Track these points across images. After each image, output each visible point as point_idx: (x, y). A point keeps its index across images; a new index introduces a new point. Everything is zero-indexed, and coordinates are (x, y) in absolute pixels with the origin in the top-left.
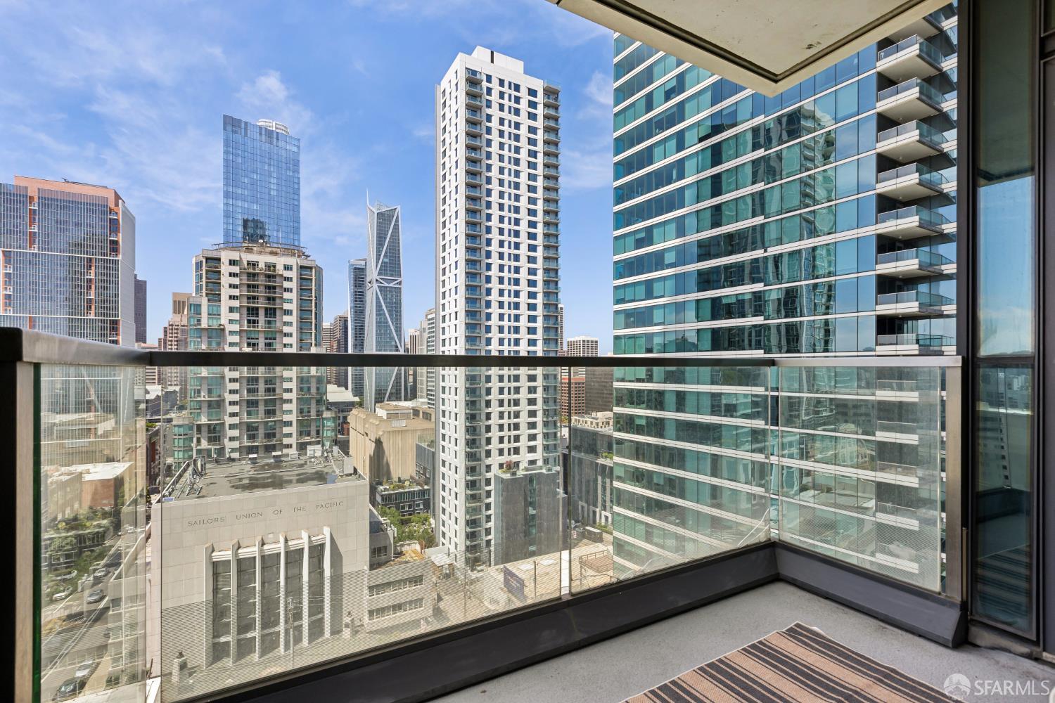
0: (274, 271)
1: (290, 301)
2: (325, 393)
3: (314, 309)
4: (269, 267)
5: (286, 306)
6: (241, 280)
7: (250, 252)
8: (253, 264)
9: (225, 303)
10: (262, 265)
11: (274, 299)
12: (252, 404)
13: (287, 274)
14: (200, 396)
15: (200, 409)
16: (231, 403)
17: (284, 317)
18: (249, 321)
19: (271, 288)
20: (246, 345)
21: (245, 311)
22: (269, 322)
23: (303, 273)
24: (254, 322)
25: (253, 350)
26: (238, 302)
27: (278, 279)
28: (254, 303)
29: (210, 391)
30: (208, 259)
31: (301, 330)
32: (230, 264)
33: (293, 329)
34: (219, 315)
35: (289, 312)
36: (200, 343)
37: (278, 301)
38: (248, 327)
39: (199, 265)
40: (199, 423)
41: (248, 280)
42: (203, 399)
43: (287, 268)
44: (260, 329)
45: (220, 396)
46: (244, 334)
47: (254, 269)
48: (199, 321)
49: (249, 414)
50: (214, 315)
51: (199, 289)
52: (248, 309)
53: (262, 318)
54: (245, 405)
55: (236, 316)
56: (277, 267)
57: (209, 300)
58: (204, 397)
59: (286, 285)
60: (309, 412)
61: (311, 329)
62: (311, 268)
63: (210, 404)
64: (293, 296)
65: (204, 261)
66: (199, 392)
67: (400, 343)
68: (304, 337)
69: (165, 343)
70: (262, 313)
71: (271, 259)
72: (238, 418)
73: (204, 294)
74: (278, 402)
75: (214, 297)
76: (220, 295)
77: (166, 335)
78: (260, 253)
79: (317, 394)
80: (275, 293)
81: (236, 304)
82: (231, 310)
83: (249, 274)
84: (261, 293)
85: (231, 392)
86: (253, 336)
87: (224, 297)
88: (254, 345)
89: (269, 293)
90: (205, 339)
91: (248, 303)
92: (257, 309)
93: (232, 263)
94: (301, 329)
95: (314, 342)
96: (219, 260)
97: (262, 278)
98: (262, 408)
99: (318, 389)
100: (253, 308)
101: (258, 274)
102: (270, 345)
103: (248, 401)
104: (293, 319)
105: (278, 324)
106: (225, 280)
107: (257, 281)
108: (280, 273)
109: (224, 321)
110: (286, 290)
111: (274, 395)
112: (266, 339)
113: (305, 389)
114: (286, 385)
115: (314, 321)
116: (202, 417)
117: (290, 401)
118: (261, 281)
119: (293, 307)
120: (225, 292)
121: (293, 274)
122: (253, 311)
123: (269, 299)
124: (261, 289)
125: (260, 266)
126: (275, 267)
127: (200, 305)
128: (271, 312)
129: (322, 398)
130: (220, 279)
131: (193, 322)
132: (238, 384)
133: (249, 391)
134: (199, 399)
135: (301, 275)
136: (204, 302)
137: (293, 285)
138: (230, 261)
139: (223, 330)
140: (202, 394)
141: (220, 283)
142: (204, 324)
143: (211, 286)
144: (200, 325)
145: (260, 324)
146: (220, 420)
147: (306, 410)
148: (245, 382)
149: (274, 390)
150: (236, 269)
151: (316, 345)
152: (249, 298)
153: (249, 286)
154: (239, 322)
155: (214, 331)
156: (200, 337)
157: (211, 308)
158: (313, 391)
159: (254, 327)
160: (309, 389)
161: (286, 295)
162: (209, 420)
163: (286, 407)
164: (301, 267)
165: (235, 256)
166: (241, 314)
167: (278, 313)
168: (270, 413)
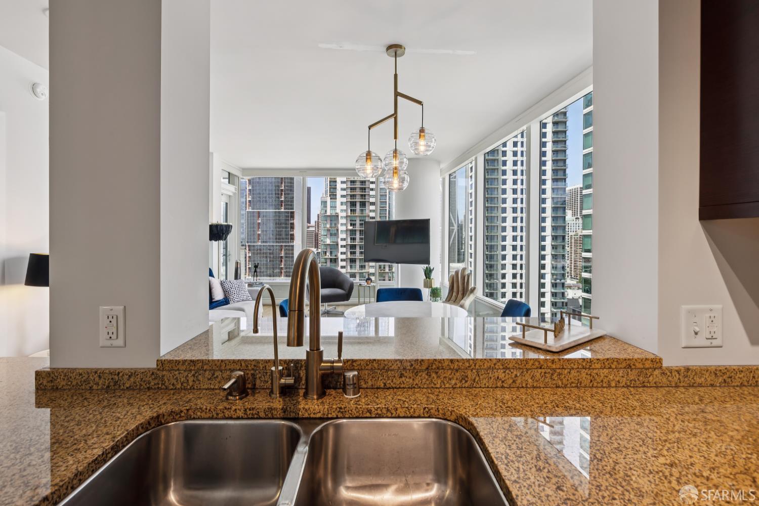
1: (373, 196)
5: (372, 200)
6: (347, 185)
9: (339, 200)
11: (365, 195)
12: (353, 261)
15: (326, 263)
16: (342, 260)
17: (370, 206)
18: (351, 210)
19: (363, 189)
20: (349, 225)
21: (349, 204)
22: (362, 210)
24: (354, 210)
25: (353, 228)
27: (367, 183)
28: (354, 199)
29: (331, 253)
33: (375, 215)
34: (336, 207)
35: (373, 204)
36: (326, 224)
37: (367, 197)
38: (351, 214)
41: (351, 185)
44: (357, 214)
45: (336, 256)
46: (349, 219)
48: (326, 211)
49: (351, 267)
50: (333, 207)
51: (326, 192)
52: (351, 202)
53: (358, 207)
54: (349, 261)
55: (344, 207)
57: (331, 199)
58: (328, 256)
59: (371, 186)
60: (384, 268)
61: (386, 214)
63: (331, 260)
66: (326, 254)
69: (318, 224)
70: (358, 205)
72: (345, 269)
73: (328, 196)
75: (333, 196)
76: (336, 195)
77: (318, 219)
80: (365, 192)
81: (344, 200)
82: (342, 203)
83: (351, 182)
84: (358, 192)
85: (342, 253)
86: (353, 219)
87: (338, 196)
88: (354, 225)
89: (362, 192)
90: (329, 222)
91: (351, 199)
92: (356, 202)
93: (343, 182)
94: (380, 214)
97: (358, 183)
98: (358, 263)
100: (353, 202)
101: (356, 181)
102: (362, 224)
103: (350, 259)
105: (367, 211)
106: (339, 186)
107: (356, 185)
109: (338, 211)
110: (371, 190)
112: (360, 221)
118: (358, 185)
120: (339, 193)
122: (353, 204)
123: (362, 195)
124: (358, 190)
127: (326, 202)
128: (363, 204)
130: (336, 186)
131: (323, 212)
132: (345, 249)
133: (351, 253)
134: (326, 257)
136: (328, 199)
139: (338, 216)
141: (336, 188)
142: (328, 213)
143: (332, 190)
144: (326, 213)
145: (357, 212)
147: (382, 267)
148: (349, 247)
150: (344, 179)
152: (351, 196)
153: (351, 189)
154: (346, 211)
155: (333, 217)
156: (326, 221)
157: (332, 203)
159: (354, 214)
161: (371, 193)
166: (347, 206)
167: (367, 204)
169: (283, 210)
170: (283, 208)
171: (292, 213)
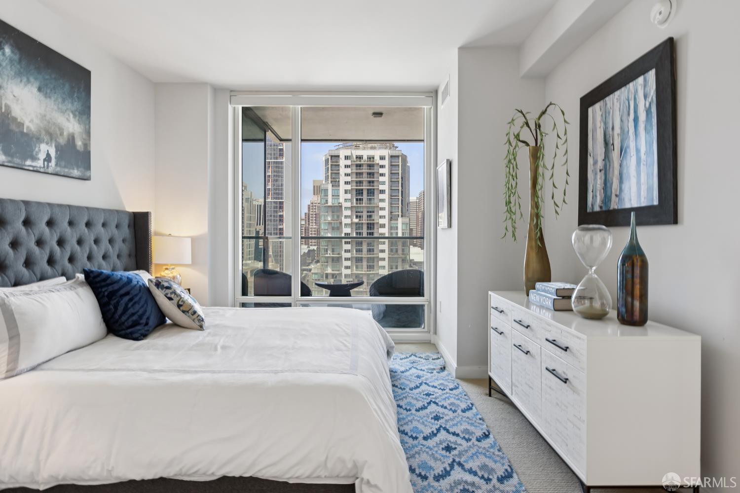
0: (374, 161)
1: (383, 183)
2: (409, 254)
3: (400, 188)
4: (370, 158)
5: (381, 187)
6: (352, 170)
7: (358, 149)
8: (360, 158)
9: (343, 187)
10: (365, 158)
11: (373, 182)
12: (359, 260)
13: (382, 163)
14: (327, 254)
15: (327, 262)
16: (346, 259)
17: (380, 195)
18: (357, 200)
19: (371, 174)
20: (355, 217)
21: (354, 192)
22: (370, 200)
23: (393, 160)
24: (360, 199)
25: (360, 220)
26: (350, 186)
27: (376, 167)
28: (360, 186)
29: (333, 251)
30: (332, 156)
32: (345, 159)
33: (386, 205)
34: (339, 196)
35: (382, 192)
36: (327, 216)
37: (375, 184)
38: (357, 204)
39: (327, 161)
40: (327, 272)
41: (357, 169)
42: (329, 255)
43: (382, 158)
44: (364, 205)
45: (339, 254)
46: (354, 210)
47: (360, 161)
48: (327, 201)
49: (357, 267)
50: (336, 196)
51: (327, 178)
52: (357, 190)
53: (365, 196)
54: (354, 260)
55: (349, 196)
56: (375, 158)
57: (333, 186)
58: (330, 254)
59: (381, 171)
61: (398, 204)
62: (398, 157)
63: (333, 259)
64: (386, 179)
65: (330, 158)
66: (327, 251)
68: (393, 210)
70: (365, 193)
71: (371, 153)
72: (350, 270)
73: (330, 182)
74: (375, 260)
75: (336, 183)
76: (339, 181)
78: (364, 148)
79: (403, 254)
80: (374, 178)
82: (346, 191)
83: (357, 166)
84: (365, 178)
85: (346, 251)
86: (359, 210)
87: (342, 183)
88: (360, 217)
89: (370, 178)
90: (330, 213)
91: (356, 186)
92: (362, 190)
93: (347, 158)
94: (391, 204)
95: (400, 214)
96: (338, 156)
97: (365, 167)
98: (365, 264)
99: (403, 250)
100: (359, 190)
101: (363, 164)
102: (370, 216)
103: (356, 258)
104: (385, 196)
105: (376, 201)
106: (343, 171)
107: (362, 169)
108: (377, 162)
109: (341, 200)
110: (382, 175)
111: (373, 254)
112: (368, 212)
113: (394, 251)
114: (381, 247)
115: (400, 197)
116: (329, 268)
117: (384, 259)
118: (365, 170)
119: (386, 187)
120: (343, 179)
121: (386, 162)
122: (359, 192)
123: (369, 182)
124: (365, 175)
125: (364, 158)
126: (373, 158)
127: (327, 190)
128: (371, 192)
129: (406, 257)
130: (339, 170)
131: (324, 201)
132: (350, 245)
133: (357, 251)
134: (327, 255)
135: (391, 162)
136: (330, 187)
137: (386, 171)
138: (345, 156)
139: (341, 207)
140: (329, 252)
141: (339, 173)
142: (330, 204)
143: (334, 176)
144: (327, 203)
145: (364, 202)
146: (339, 271)
147: (394, 267)
149: (373, 250)
150: (349, 162)
151: (402, 216)
152: (357, 183)
153: (357, 174)
154: (351, 200)
155: (336, 207)
156: (327, 212)
157: (333, 192)
158: (400, 252)
159: (360, 204)
160: (397, 251)
161: (381, 179)
162: (333, 271)
163: (381, 263)
164: (392, 157)
165: (348, 152)
166: (352, 195)
167: (376, 192)
168: (370, 267)
169: (270, 200)
171: (282, 203)
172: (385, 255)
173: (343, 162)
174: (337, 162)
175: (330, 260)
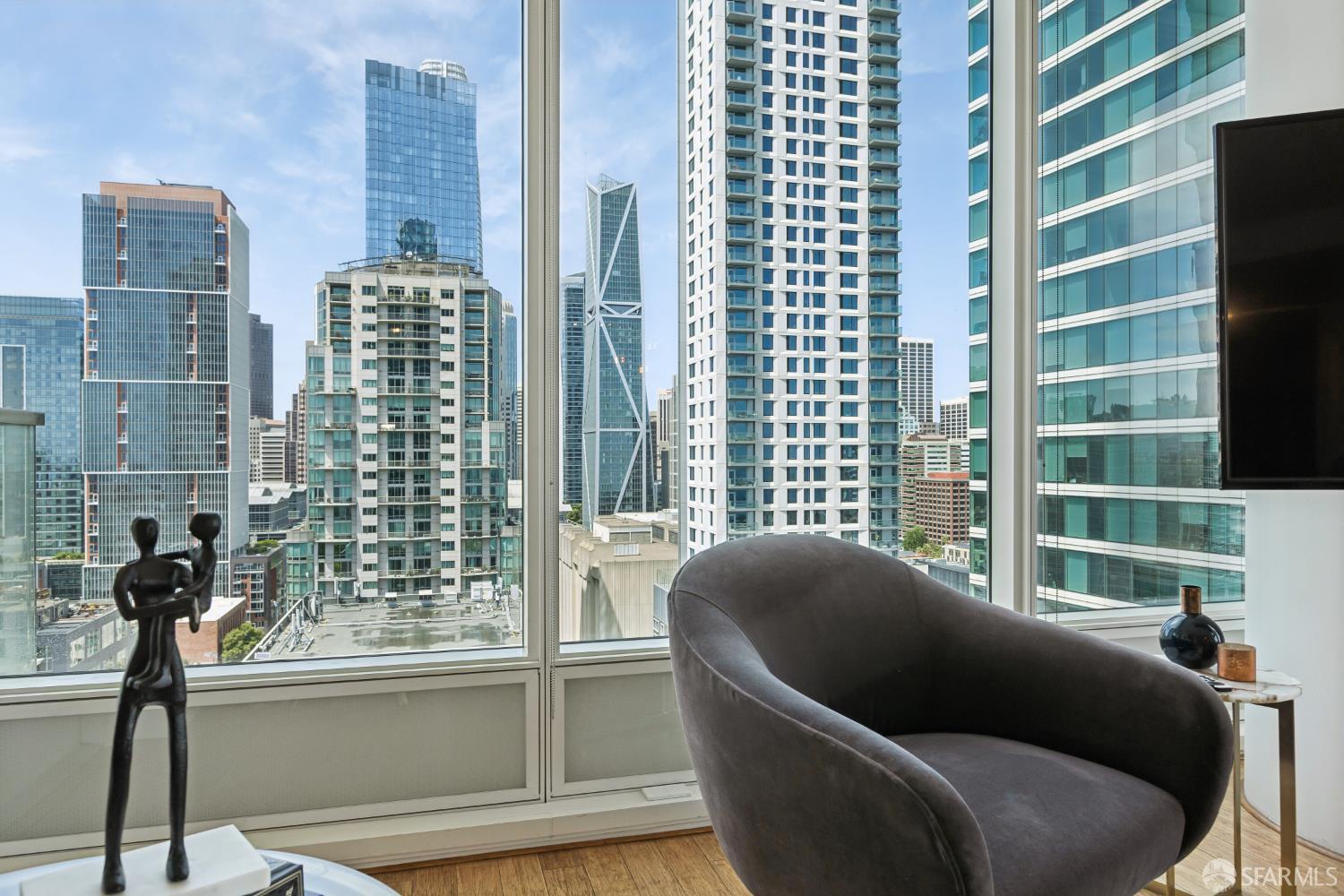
0: (427, 300)
1: (450, 348)
2: (505, 498)
3: (486, 359)
4: (420, 294)
5: (445, 357)
6: (379, 317)
7: (393, 273)
8: (396, 291)
9: (358, 354)
10: (409, 292)
11: (427, 345)
12: (396, 512)
13: (446, 304)
14: (322, 500)
15: (323, 519)
16: (367, 511)
17: (442, 373)
18: (391, 382)
19: (422, 328)
20: (386, 419)
21: (385, 366)
22: (420, 382)
23: (471, 301)
24: (398, 383)
25: (397, 427)
26: (375, 351)
27: (432, 313)
28: (398, 353)
29: (337, 492)
30: (333, 286)
31: (467, 395)
32: (364, 293)
33: (454, 394)
34: (350, 373)
35: (448, 366)
36: (322, 416)
37: (432, 349)
38: (390, 391)
39: (322, 295)
40: (322, 541)
41: (390, 317)
42: (326, 504)
43: (447, 294)
44: (406, 393)
45: (350, 500)
46: (384, 403)
47: (398, 299)
48: (321, 383)
49: (392, 528)
50: (343, 373)
51: (322, 333)
52: (390, 361)
53: (409, 376)
54: (385, 513)
55: (372, 374)
56: (431, 295)
57: (335, 351)
58: (329, 501)
59: (445, 321)
60: (479, 528)
61: (483, 393)
62: (481, 293)
63: (337, 511)
64: (454, 339)
65: (328, 290)
66: (321, 493)
67: (640, 413)
68: (472, 406)
69: (295, 418)
70: (409, 367)
71: (423, 282)
72: (375, 535)
73: (328, 342)
74: (433, 511)
75: (341, 344)
76: (349, 341)
77: (295, 407)
78: (408, 273)
79: (492, 498)
80: (428, 336)
81: (372, 354)
82: (366, 364)
83: (391, 307)
84: (409, 337)
85: (366, 493)
86: (396, 406)
87: (356, 345)
88: (398, 419)
89: (420, 336)
90: (329, 411)
91: (390, 353)
92: (403, 361)
93: (368, 290)
94: (467, 392)
95: (486, 413)
96: (348, 287)
97: (408, 312)
98: (410, 519)
99: (493, 490)
100: (397, 361)
101: (403, 306)
102: (421, 418)
103: (390, 509)
104: (454, 376)
105: (434, 386)
106: (358, 319)
107: (402, 317)
108: (436, 303)
109: (355, 383)
110: (447, 330)
111: (428, 499)
112: (416, 409)
113: (475, 490)
114: (446, 484)
115: (486, 378)
116: (326, 532)
117: (451, 510)
118: (408, 317)
119: (453, 357)
120: (358, 337)
121: (454, 304)
122: (396, 366)
123: (419, 345)
124: (409, 329)
125: (406, 294)
126: (427, 294)
127: (322, 359)
128: (422, 367)
129: (498, 505)
130: (349, 317)
131: (314, 385)
132: (375, 481)
133: (391, 492)
134: (321, 504)
135: (467, 304)
136: (328, 353)
137: (454, 322)
138: (364, 287)
139: (354, 396)
140: (326, 496)
141: (350, 323)
142: (328, 390)
143: (338, 328)
144: (322, 389)
145: (406, 387)
146: (350, 537)
147: (474, 525)
148: (385, 477)
149: (427, 491)
150: (372, 301)
151: (490, 418)
152: (390, 345)
153: (391, 326)
154: (377, 383)
155: (342, 398)
156: (323, 409)
157: (337, 363)
158: (486, 493)
159: (398, 391)
160: (479, 490)
161: (445, 339)
162: (336, 537)
163: (446, 518)
164: (468, 292)
165: (371, 280)
166: (379, 371)
167: (433, 366)
168: (423, 527)
169: (194, 381)
170: (195, 374)
171: (224, 388)
172: (455, 501)
173: (357, 300)
174: (344, 299)
175: (329, 515)
